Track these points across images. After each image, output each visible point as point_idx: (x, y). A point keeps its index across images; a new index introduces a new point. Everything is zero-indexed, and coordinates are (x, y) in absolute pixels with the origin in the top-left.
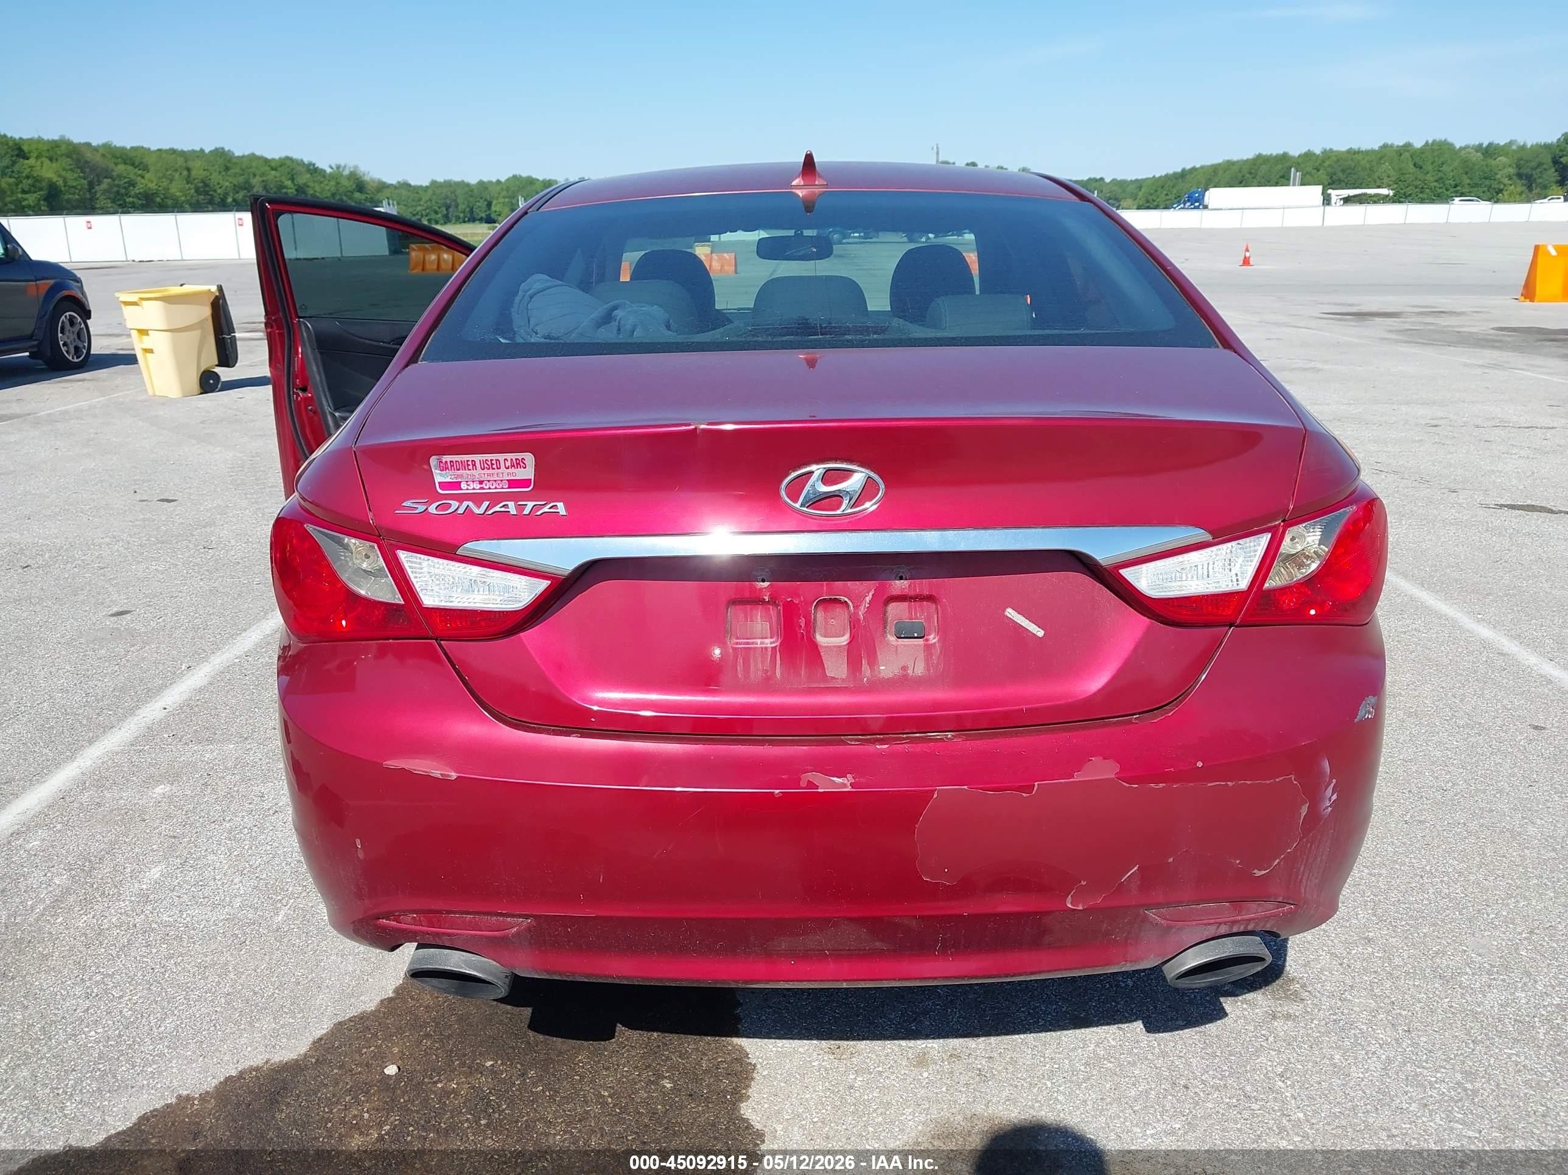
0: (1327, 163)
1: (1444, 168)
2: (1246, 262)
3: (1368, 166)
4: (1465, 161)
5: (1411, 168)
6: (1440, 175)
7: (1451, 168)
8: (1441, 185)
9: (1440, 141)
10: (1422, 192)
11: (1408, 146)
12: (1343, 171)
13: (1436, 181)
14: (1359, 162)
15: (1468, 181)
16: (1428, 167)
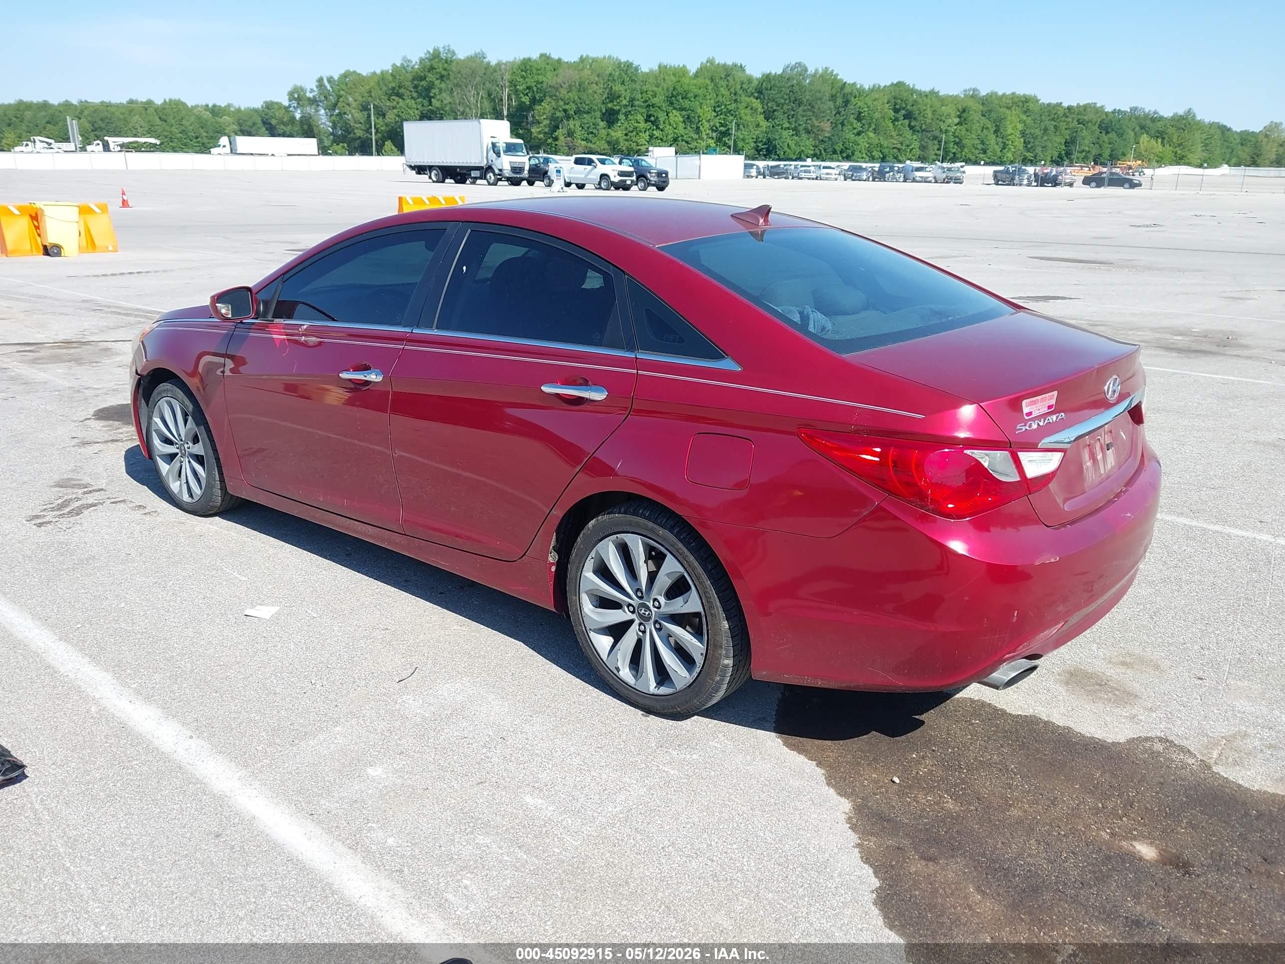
0: (86, 113)
1: (184, 122)
2: (125, 204)
3: (121, 116)
4: (199, 118)
5: (158, 122)
6: (183, 128)
7: (189, 123)
8: (186, 137)
9: (175, 100)
10: (171, 142)
11: (150, 103)
12: (102, 120)
13: (181, 133)
14: (113, 113)
15: (205, 134)
16: (171, 120)
